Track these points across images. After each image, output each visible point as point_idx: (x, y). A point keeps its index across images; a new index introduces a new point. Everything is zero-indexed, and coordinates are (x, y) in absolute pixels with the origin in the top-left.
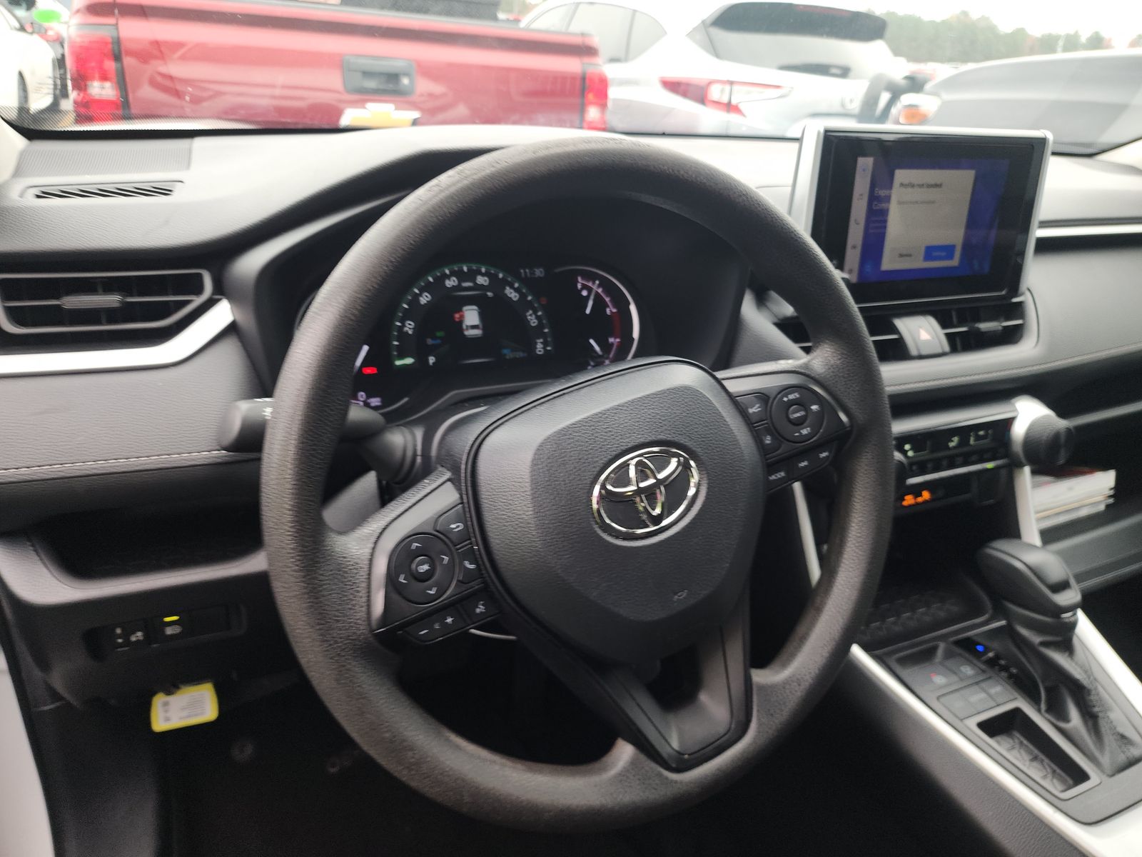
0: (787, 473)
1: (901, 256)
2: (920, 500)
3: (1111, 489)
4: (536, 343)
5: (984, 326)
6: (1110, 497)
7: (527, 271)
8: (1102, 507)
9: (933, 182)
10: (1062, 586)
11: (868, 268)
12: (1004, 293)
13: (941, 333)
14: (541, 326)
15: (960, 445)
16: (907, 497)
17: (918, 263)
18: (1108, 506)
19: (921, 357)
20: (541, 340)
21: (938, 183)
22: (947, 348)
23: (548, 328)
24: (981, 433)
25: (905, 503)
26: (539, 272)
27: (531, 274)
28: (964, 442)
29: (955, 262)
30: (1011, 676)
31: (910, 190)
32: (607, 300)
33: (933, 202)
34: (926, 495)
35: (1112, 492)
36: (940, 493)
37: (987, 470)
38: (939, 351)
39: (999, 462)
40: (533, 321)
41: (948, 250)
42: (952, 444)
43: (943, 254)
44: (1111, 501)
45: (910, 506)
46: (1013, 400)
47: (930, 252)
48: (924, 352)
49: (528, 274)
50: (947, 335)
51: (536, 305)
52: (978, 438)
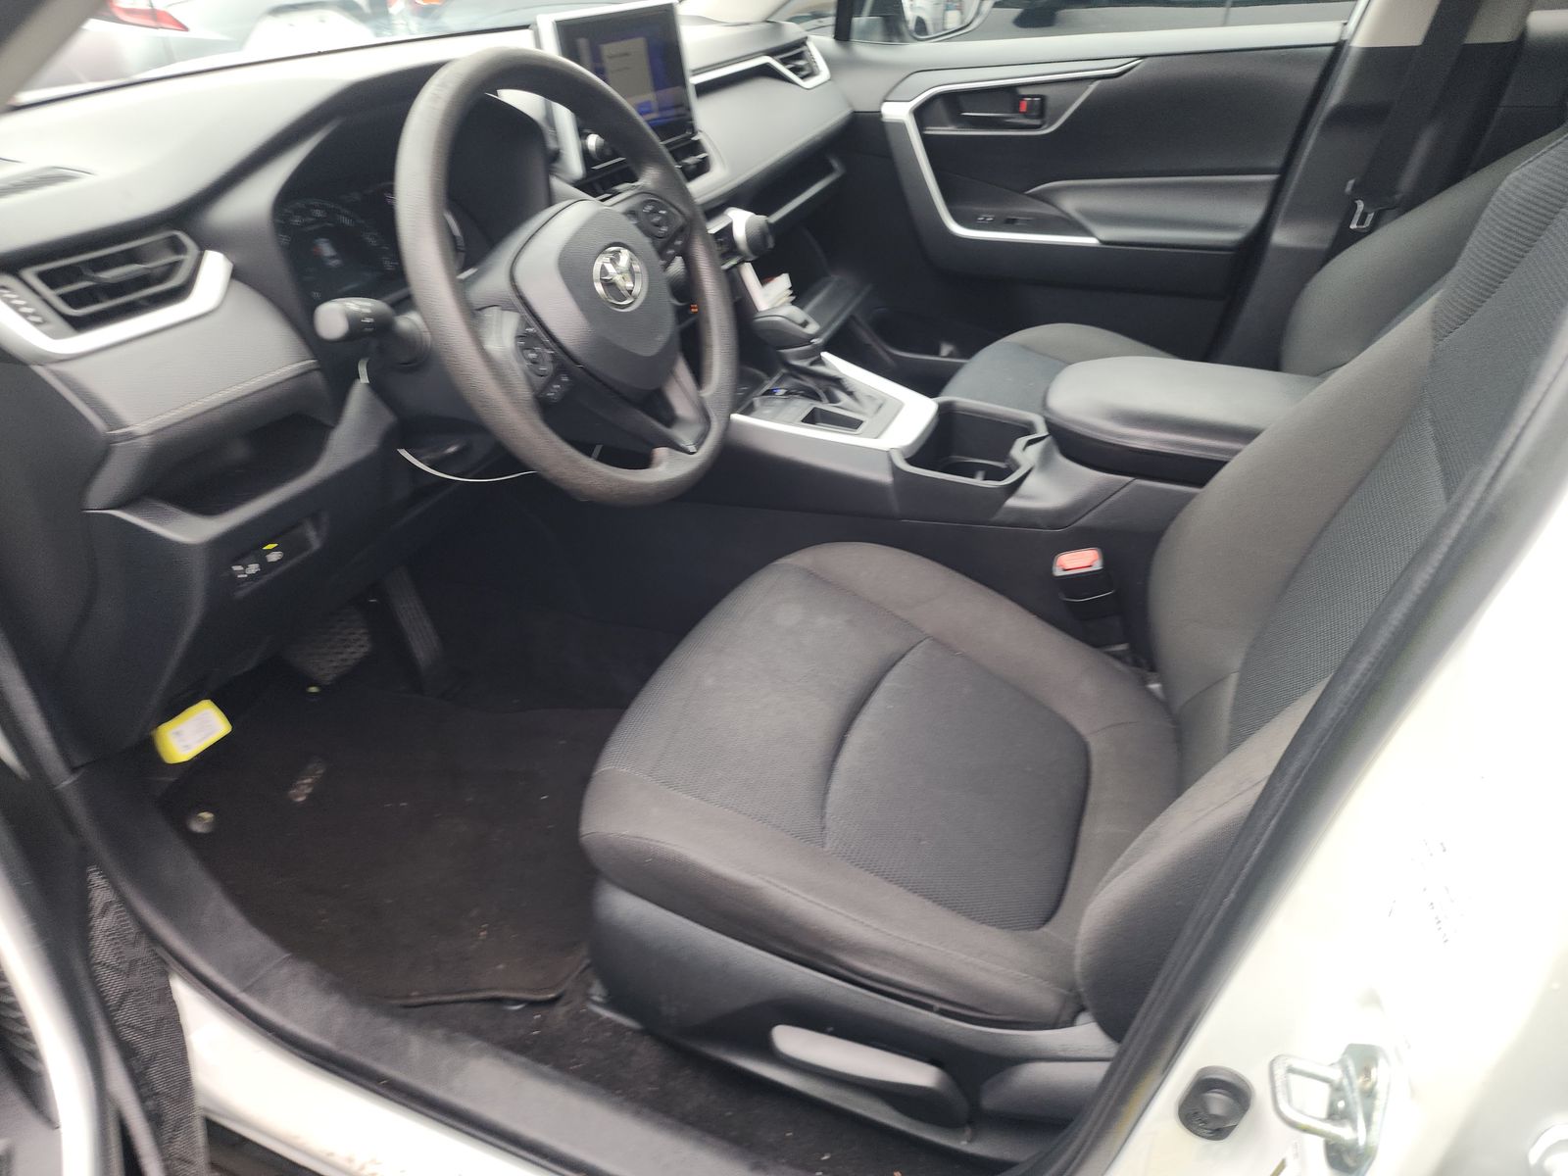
3: (790, 289)
6: (791, 295)
7: (349, 198)
9: (624, 52)
10: (805, 324)
21: (627, 52)
30: (802, 395)
35: (791, 292)
44: (793, 298)
49: (350, 201)
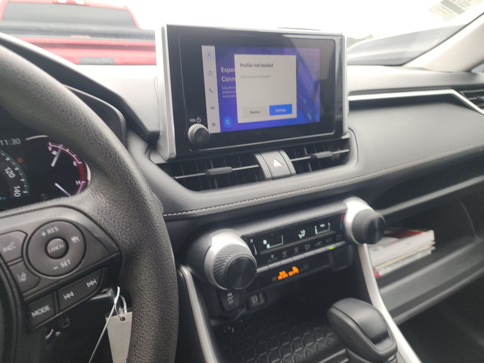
0: (53, 306)
1: (252, 112)
2: (291, 274)
3: (433, 241)
4: (14, 189)
5: (320, 155)
6: (433, 245)
7: (6, 141)
8: (429, 252)
9: (266, 64)
10: (383, 337)
11: (228, 122)
12: (333, 133)
13: (289, 161)
14: (18, 177)
15: (307, 236)
16: (281, 273)
17: (265, 117)
18: (433, 251)
19: (273, 178)
20: (19, 187)
21: (270, 63)
22: (293, 171)
23: (24, 179)
24: (322, 226)
25: (280, 278)
26: (16, 142)
27: (8, 142)
28: (310, 233)
29: (294, 115)
31: (248, 68)
32: (74, 156)
33: (269, 77)
34: (295, 270)
35: (434, 243)
36: (306, 267)
37: (330, 251)
38: (288, 173)
39: (338, 244)
40: (11, 175)
41: (288, 108)
42: (300, 236)
43: (284, 110)
44: (434, 248)
45: (283, 279)
46: (344, 201)
47: (273, 110)
48: (275, 175)
49: (7, 143)
50: (293, 162)
51: (13, 163)
52: (320, 229)
